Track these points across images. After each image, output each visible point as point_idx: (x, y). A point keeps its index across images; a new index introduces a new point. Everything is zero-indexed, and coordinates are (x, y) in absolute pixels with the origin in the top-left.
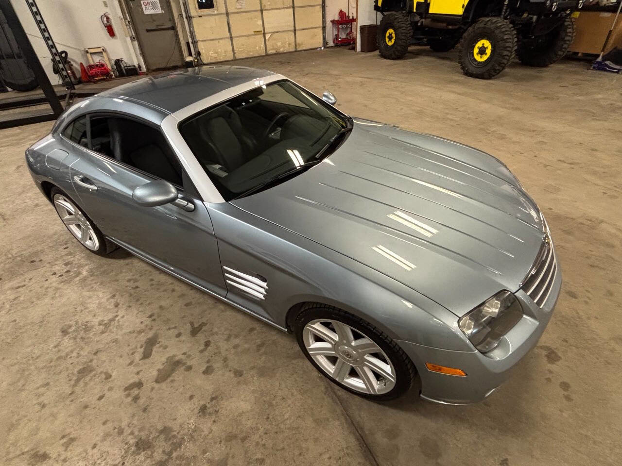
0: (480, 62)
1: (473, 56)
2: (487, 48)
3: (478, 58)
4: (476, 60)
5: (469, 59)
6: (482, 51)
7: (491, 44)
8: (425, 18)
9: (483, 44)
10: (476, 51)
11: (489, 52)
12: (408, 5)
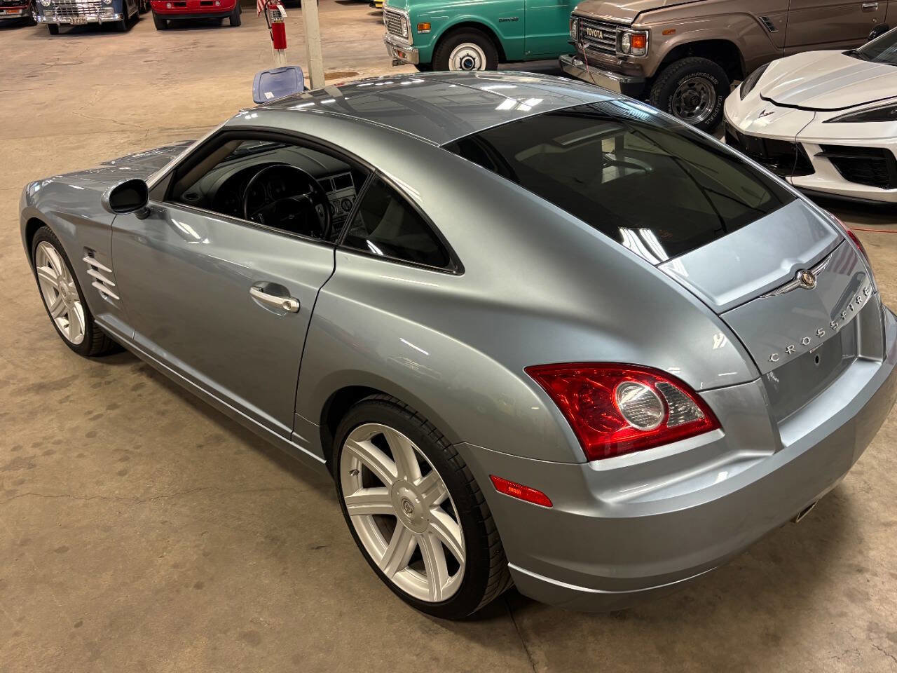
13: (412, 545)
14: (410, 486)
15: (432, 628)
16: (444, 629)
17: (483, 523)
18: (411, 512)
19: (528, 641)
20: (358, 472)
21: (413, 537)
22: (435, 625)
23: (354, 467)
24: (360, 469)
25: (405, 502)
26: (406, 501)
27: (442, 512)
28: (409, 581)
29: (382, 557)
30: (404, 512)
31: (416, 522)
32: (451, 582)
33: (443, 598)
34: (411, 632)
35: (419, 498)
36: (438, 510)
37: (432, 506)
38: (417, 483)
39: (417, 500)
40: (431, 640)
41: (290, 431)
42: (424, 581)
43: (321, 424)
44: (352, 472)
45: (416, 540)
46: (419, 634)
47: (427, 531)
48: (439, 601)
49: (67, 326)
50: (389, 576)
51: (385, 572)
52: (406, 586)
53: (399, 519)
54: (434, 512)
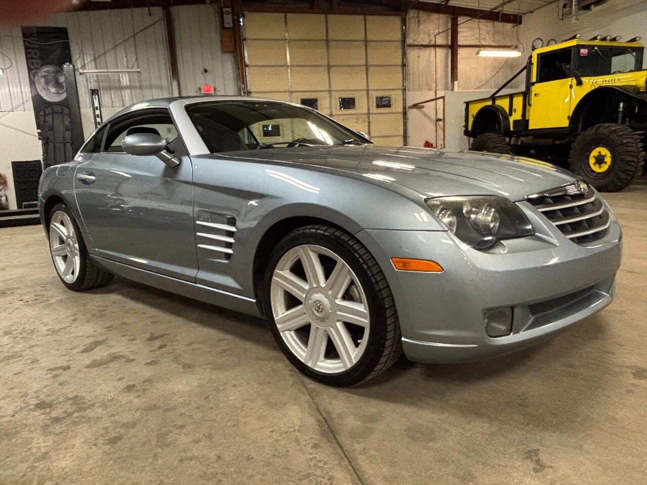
0: (599, 173)
1: (589, 167)
2: (606, 156)
3: (596, 169)
4: (593, 171)
5: (585, 170)
6: (600, 160)
7: (610, 151)
8: (526, 136)
9: (600, 152)
10: (592, 161)
11: (608, 160)
12: (502, 125)
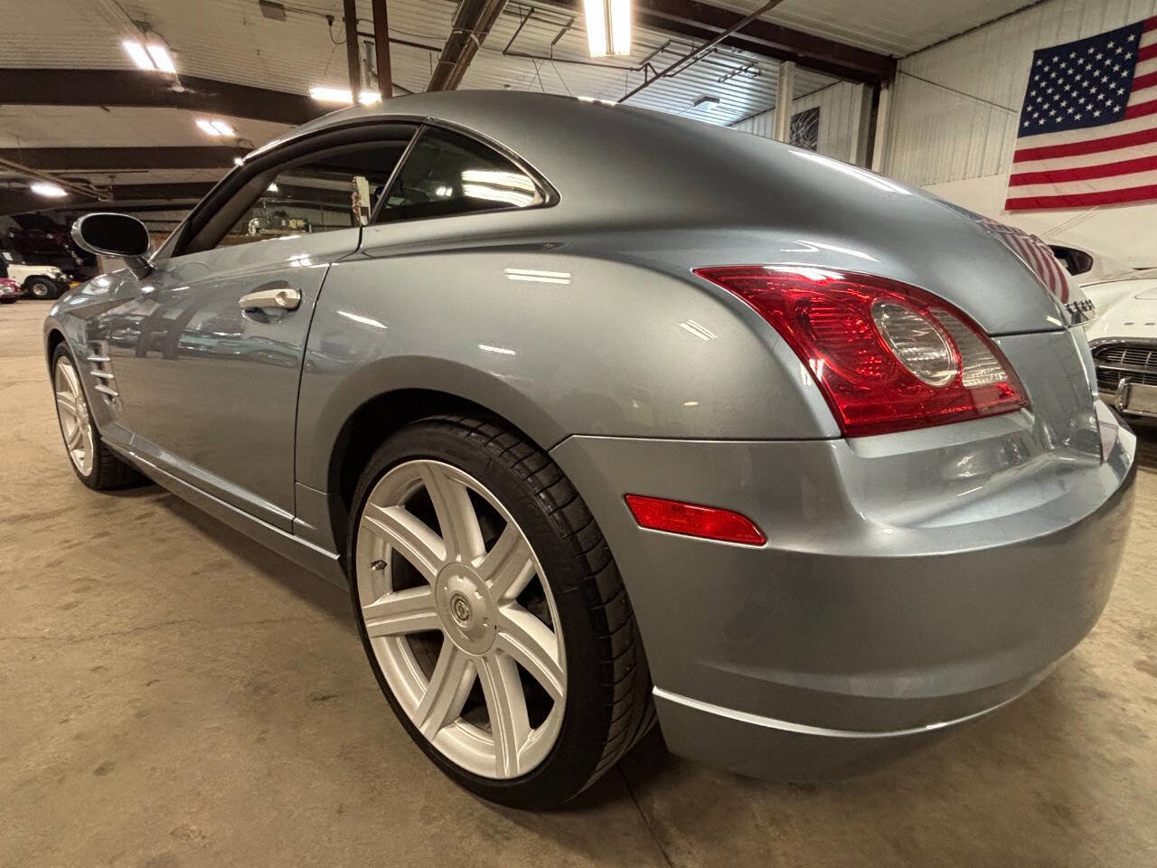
13: (468, 677)
14: (464, 572)
15: (500, 828)
16: (521, 829)
17: (603, 610)
18: (467, 618)
19: (667, 843)
20: (386, 565)
21: (471, 664)
22: (506, 821)
23: (379, 556)
24: (388, 561)
25: (458, 600)
26: (459, 598)
27: (521, 610)
28: (461, 744)
29: (418, 704)
30: (455, 618)
31: (474, 634)
32: (535, 740)
33: (520, 771)
34: (462, 838)
35: (481, 589)
36: (513, 608)
37: (503, 601)
38: (477, 563)
39: (477, 594)
40: (498, 852)
41: (290, 517)
42: (489, 742)
43: (329, 491)
44: (374, 564)
45: (475, 667)
46: (476, 840)
47: (494, 647)
48: (515, 775)
49: (82, 459)
50: (429, 738)
51: (423, 730)
52: (459, 755)
53: (447, 635)
54: (506, 611)
